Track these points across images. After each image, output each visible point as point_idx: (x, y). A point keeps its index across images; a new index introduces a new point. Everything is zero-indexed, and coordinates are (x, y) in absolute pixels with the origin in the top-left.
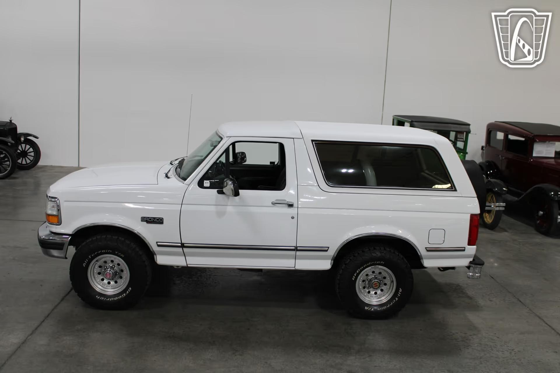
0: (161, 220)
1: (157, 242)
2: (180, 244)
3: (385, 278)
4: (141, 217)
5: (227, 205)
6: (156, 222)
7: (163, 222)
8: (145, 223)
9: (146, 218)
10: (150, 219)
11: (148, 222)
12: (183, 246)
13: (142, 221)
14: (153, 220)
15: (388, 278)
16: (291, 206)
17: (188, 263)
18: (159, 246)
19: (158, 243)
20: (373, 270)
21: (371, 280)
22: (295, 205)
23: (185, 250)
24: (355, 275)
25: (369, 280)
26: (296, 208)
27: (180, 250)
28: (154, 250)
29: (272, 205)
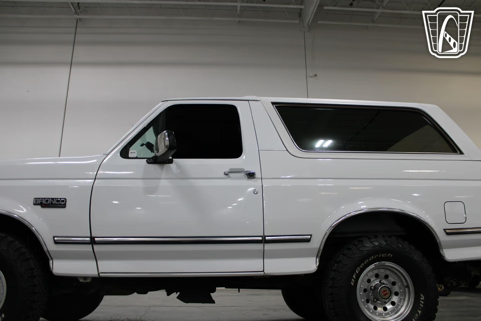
0: (63, 201)
1: (54, 237)
2: (88, 239)
3: (394, 284)
4: (35, 198)
5: (160, 179)
6: (55, 204)
7: (65, 204)
8: (39, 207)
9: (40, 199)
10: (47, 201)
11: (43, 206)
12: (93, 242)
13: (34, 204)
14: (51, 202)
15: (399, 284)
16: (251, 175)
17: (100, 271)
18: (56, 242)
19: (56, 239)
20: (376, 272)
21: (376, 287)
22: (258, 175)
23: (96, 247)
24: (354, 277)
25: (373, 288)
26: (259, 178)
27: (88, 248)
28: (49, 249)
29: (225, 176)
